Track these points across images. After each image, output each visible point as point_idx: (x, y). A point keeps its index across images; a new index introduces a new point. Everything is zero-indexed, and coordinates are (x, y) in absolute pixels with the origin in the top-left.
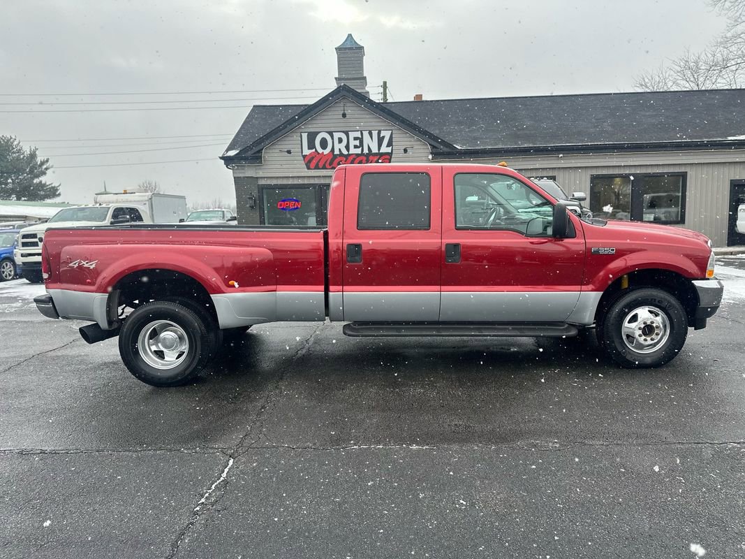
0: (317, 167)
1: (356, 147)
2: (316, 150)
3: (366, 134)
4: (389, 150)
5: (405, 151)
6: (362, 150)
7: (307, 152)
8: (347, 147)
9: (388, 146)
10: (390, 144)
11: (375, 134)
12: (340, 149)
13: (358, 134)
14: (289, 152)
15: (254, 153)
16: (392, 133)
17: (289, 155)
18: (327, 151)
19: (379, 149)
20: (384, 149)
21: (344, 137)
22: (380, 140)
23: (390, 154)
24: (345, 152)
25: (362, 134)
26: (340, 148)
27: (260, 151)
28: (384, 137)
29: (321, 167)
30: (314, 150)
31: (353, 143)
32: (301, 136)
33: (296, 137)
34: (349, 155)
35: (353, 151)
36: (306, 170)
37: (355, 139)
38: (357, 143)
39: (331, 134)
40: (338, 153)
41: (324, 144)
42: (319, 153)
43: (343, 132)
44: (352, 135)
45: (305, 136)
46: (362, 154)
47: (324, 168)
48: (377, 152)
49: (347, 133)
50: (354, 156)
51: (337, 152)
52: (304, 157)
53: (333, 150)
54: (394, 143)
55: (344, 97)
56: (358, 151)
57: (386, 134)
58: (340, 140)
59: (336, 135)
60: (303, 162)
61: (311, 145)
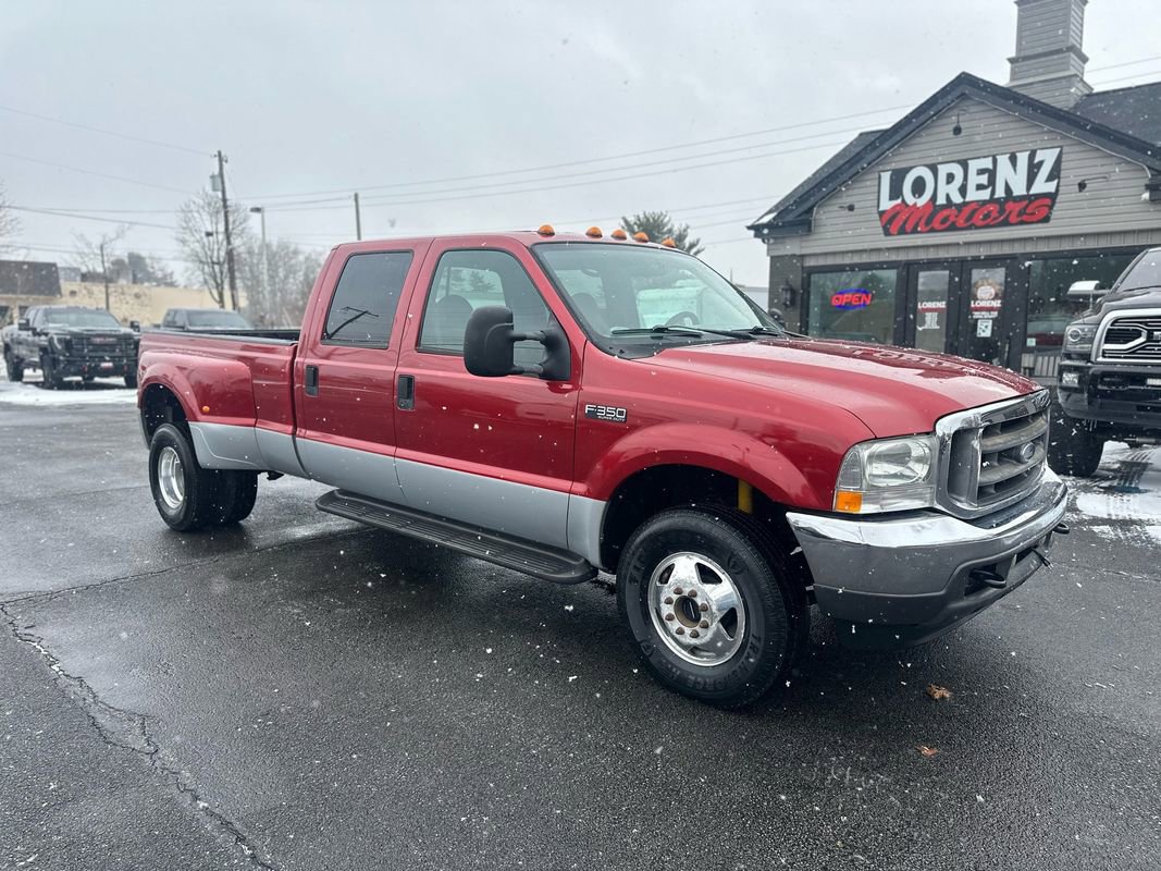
0: (902, 231)
1: (980, 187)
2: (903, 201)
3: (1003, 161)
4: (1051, 187)
5: (1082, 186)
6: (993, 192)
7: (887, 204)
8: (963, 190)
9: (1050, 179)
10: (1055, 174)
11: (1023, 158)
12: (948, 196)
13: (987, 163)
14: (851, 208)
15: (800, 215)
16: (1061, 152)
17: (851, 213)
18: (922, 201)
19: (1029, 186)
20: (1042, 186)
21: (957, 170)
22: (1033, 169)
23: (1052, 197)
24: (957, 199)
25: (995, 162)
26: (948, 192)
27: (810, 210)
28: (1041, 163)
29: (909, 230)
30: (899, 201)
31: (973, 179)
32: (880, 177)
33: (869, 183)
34: (965, 204)
35: (973, 195)
36: (882, 236)
37: (981, 172)
38: (984, 179)
39: (934, 169)
40: (944, 202)
41: (919, 188)
42: (907, 205)
43: (959, 162)
44: (974, 166)
45: (886, 178)
46: (992, 200)
47: (914, 231)
48: (1025, 193)
49: (964, 164)
50: (974, 206)
51: (941, 200)
52: (881, 214)
53: (934, 197)
54: (1063, 174)
55: (963, 97)
56: (985, 195)
57: (1048, 157)
58: (950, 178)
59: (943, 170)
60: (879, 223)
61: (896, 191)
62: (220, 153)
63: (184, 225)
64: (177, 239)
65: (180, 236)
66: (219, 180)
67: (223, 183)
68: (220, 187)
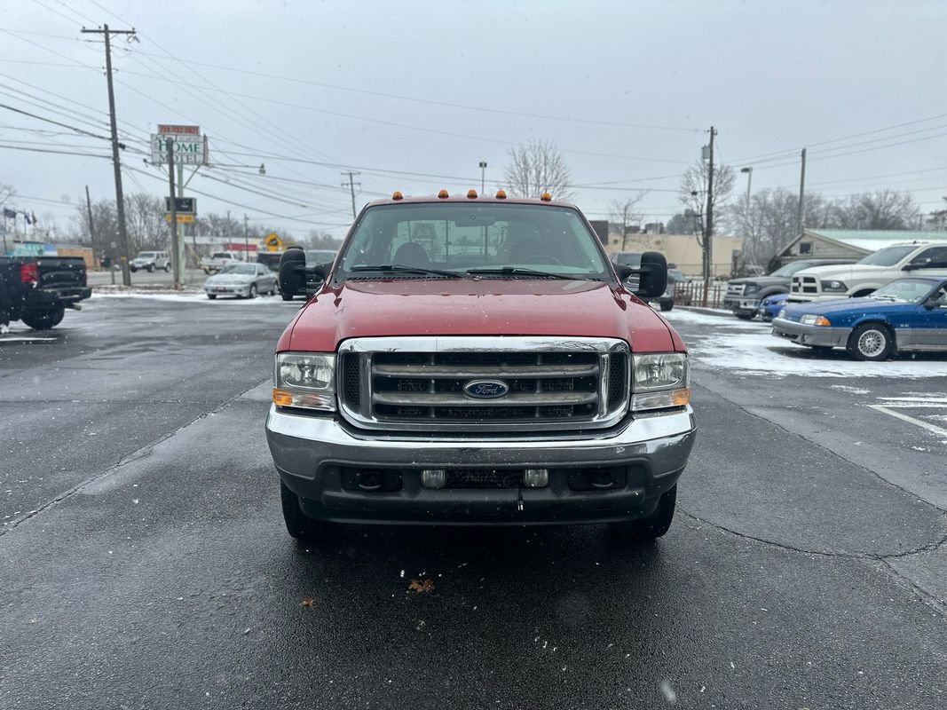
62: (712, 128)
63: (685, 187)
64: (680, 199)
65: (682, 196)
66: (709, 150)
67: (712, 152)
68: (709, 156)
